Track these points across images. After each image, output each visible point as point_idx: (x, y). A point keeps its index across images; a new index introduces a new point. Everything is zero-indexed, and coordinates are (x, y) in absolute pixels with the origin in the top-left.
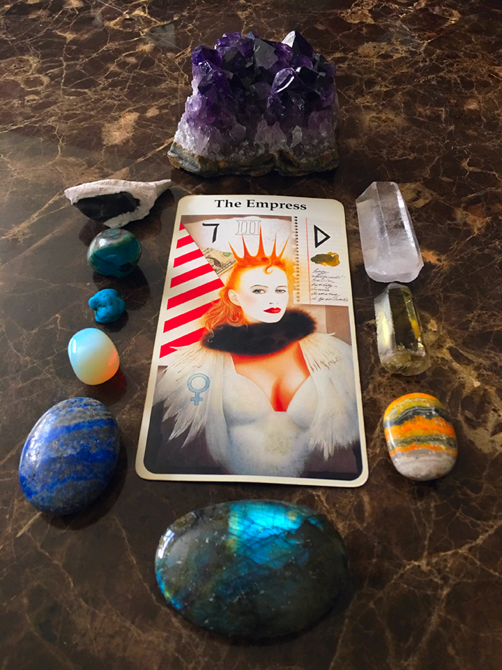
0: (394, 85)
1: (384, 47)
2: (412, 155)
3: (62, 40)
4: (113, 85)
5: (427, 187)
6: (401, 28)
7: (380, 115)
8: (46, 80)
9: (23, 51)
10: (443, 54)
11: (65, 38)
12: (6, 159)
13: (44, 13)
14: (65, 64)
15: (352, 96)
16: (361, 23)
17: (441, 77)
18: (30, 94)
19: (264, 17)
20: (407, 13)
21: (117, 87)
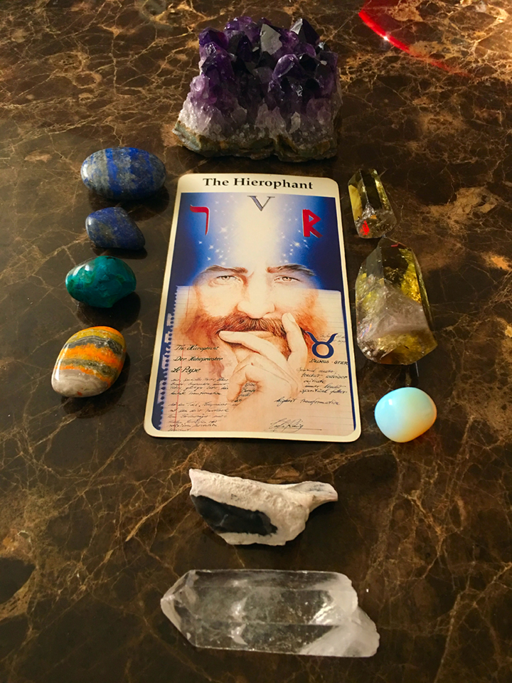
0: (449, 86)
1: (436, 47)
2: (474, 158)
3: (109, 35)
4: (167, 83)
5: (492, 192)
6: (450, 27)
7: (438, 117)
8: (98, 77)
9: (70, 46)
10: (494, 54)
11: (112, 33)
12: (68, 161)
13: (87, 6)
14: (115, 60)
15: (408, 96)
16: (410, 21)
17: (495, 79)
18: (83, 92)
19: (312, 14)
20: (454, 11)
21: (171, 85)
